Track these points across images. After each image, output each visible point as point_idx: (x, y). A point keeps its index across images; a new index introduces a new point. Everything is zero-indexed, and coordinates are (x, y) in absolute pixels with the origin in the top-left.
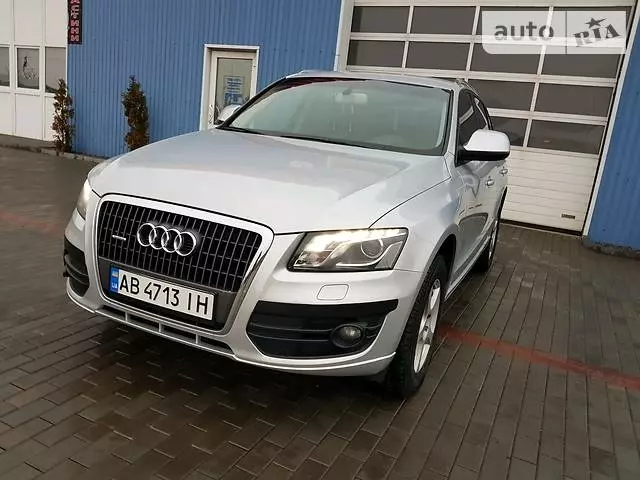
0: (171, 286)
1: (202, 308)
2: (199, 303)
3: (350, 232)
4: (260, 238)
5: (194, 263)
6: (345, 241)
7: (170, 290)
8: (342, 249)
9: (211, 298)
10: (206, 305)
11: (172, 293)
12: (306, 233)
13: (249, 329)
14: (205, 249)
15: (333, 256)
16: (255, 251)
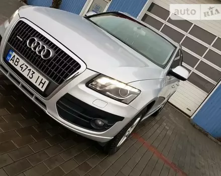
0: (32, 69)
1: (41, 85)
2: (41, 82)
3: (118, 82)
4: (80, 67)
5: (47, 64)
6: (115, 84)
7: (31, 71)
8: (112, 87)
9: (47, 82)
10: (44, 84)
11: (31, 72)
12: (101, 74)
13: (58, 103)
14: (54, 60)
15: (107, 88)
16: (75, 71)
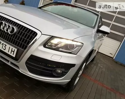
2: (12, 51)
4: (37, 34)
6: (64, 42)
7: (4, 44)
8: (63, 44)
9: (16, 50)
12: (53, 36)
13: (26, 63)
14: (18, 34)
15: (59, 46)
